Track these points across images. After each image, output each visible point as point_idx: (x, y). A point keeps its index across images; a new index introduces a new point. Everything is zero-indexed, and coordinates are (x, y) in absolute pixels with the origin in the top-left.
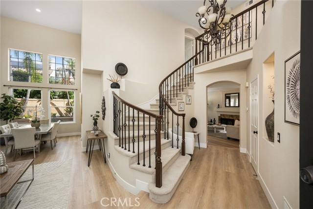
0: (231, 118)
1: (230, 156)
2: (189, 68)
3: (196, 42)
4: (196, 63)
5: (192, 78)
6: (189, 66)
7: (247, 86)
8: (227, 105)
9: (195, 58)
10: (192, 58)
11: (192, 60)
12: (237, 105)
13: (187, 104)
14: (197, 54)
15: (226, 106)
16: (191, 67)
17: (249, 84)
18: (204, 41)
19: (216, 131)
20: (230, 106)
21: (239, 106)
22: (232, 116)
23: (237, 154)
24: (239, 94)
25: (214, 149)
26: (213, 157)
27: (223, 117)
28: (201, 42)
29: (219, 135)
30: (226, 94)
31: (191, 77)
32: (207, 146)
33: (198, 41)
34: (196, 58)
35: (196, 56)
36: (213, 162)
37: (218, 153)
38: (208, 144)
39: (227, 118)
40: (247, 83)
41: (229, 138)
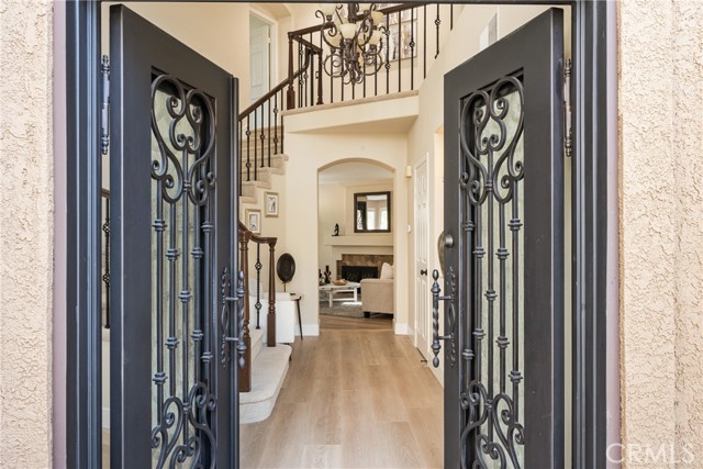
0: (370, 264)
1: (375, 343)
2: (273, 114)
3: (291, 43)
4: (291, 105)
5: (279, 144)
6: (273, 107)
7: (409, 174)
8: (360, 227)
9: (286, 89)
10: (280, 87)
11: (279, 94)
12: (384, 226)
13: (268, 216)
14: (292, 76)
15: (356, 231)
16: (275, 111)
17: (412, 171)
18: (309, 45)
19: (334, 302)
20: (365, 230)
21: (389, 230)
22: (372, 258)
23: (389, 338)
24: (388, 194)
25: (337, 335)
26: (339, 349)
27: (348, 263)
28: (304, 47)
29: (342, 310)
30: (356, 196)
31: (276, 141)
32: (320, 333)
33: (295, 43)
34: (291, 89)
35: (289, 81)
36: (340, 356)
37: (347, 343)
38: (321, 327)
39: (359, 264)
40: (409, 168)
41: (367, 315)
